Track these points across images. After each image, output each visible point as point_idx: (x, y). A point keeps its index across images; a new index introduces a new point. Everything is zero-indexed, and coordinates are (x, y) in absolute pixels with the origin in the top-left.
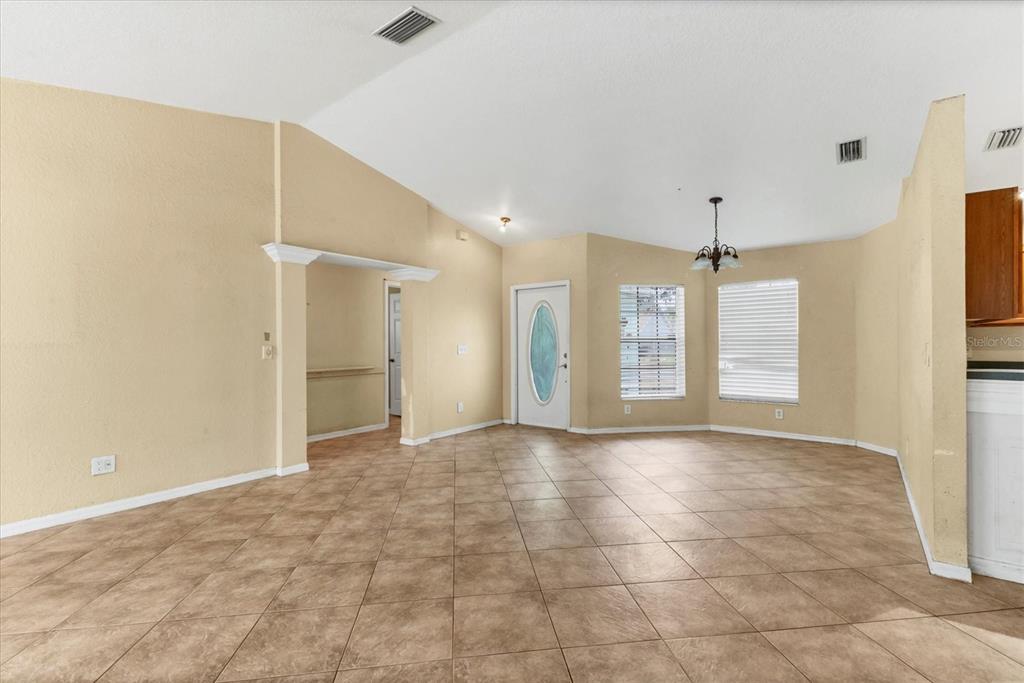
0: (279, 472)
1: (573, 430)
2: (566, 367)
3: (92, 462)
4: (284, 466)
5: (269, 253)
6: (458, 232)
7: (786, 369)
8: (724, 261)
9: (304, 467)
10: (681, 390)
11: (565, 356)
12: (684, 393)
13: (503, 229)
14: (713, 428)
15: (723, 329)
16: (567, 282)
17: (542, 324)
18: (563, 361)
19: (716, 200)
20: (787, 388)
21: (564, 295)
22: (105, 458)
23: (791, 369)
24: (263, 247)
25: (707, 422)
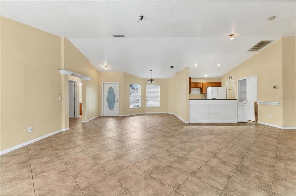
0: (64, 130)
1: (120, 116)
2: (118, 102)
3: (28, 129)
4: (65, 128)
5: (60, 72)
6: (92, 68)
7: (158, 101)
8: (153, 82)
9: (69, 128)
10: (140, 106)
11: (118, 99)
12: (141, 107)
13: (105, 69)
14: (145, 113)
15: (147, 94)
16: (118, 83)
17: (111, 92)
18: (117, 100)
19: (151, 70)
20: (157, 104)
21: (118, 85)
22: (30, 128)
23: (159, 101)
24: (59, 70)
25: (144, 112)
